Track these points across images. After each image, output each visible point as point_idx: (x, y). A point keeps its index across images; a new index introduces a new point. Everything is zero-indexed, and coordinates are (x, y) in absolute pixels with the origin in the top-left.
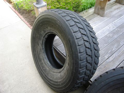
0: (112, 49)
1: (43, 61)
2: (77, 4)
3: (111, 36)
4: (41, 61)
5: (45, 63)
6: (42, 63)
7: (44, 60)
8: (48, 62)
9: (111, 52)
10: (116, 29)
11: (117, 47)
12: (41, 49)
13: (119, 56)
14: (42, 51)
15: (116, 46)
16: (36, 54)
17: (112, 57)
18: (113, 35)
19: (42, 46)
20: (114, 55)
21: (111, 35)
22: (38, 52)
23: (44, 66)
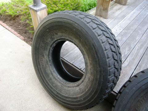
0: (125, 53)
1: (51, 76)
2: (76, 6)
3: (120, 39)
4: (48, 76)
5: (54, 78)
6: (51, 79)
7: (52, 74)
8: (59, 76)
9: (124, 56)
10: (124, 31)
11: (129, 50)
12: (47, 61)
13: (134, 59)
14: (49, 63)
15: (127, 49)
16: (41, 69)
17: (127, 61)
18: (122, 38)
19: (49, 58)
20: (128, 58)
21: (120, 37)
22: (43, 66)
23: (54, 82)
